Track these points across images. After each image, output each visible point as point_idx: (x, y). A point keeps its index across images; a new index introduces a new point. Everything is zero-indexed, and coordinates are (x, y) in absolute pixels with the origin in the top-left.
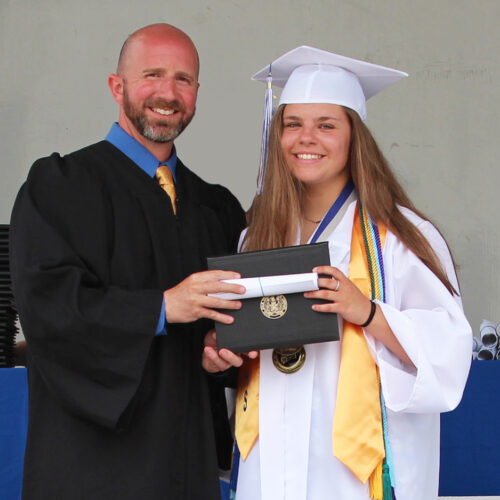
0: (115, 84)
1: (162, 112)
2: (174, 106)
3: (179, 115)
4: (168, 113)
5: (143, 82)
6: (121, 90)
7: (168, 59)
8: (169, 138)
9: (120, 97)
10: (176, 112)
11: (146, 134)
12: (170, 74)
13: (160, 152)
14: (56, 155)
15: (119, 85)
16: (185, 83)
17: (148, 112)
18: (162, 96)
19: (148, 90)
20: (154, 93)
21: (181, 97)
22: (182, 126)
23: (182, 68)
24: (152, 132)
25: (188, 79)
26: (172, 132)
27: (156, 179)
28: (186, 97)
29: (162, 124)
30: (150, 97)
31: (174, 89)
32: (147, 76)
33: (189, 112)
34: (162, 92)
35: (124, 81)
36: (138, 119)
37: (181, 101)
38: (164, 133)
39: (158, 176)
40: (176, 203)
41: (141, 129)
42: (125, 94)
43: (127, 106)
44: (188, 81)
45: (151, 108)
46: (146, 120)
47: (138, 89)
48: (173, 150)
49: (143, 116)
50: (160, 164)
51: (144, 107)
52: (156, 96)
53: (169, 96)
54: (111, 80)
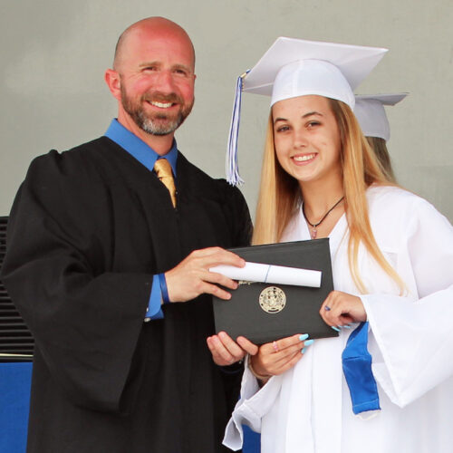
0: (112, 79)
1: (160, 105)
2: (173, 98)
3: (178, 107)
4: (166, 105)
5: (140, 76)
6: (119, 85)
7: (165, 53)
8: (169, 130)
9: (117, 92)
10: (174, 105)
11: (145, 128)
12: (167, 66)
13: (159, 145)
14: (54, 153)
15: (116, 80)
16: (182, 75)
17: (146, 105)
18: (159, 89)
19: (145, 84)
20: (151, 87)
21: (178, 89)
22: (182, 118)
23: (178, 61)
24: (151, 125)
25: (184, 71)
26: (172, 124)
27: (155, 173)
28: (183, 89)
29: (161, 117)
30: (147, 91)
31: (171, 81)
32: (144, 70)
33: (187, 103)
34: (160, 86)
35: (121, 76)
36: (137, 113)
37: (178, 94)
38: (164, 126)
39: (157, 169)
40: (175, 195)
41: (140, 123)
42: (122, 89)
43: (125, 101)
44: (185, 73)
45: (149, 102)
46: (145, 114)
47: (135, 84)
48: (174, 143)
49: (142, 110)
50: (159, 157)
51: (142, 100)
52: (153, 90)
53: (167, 89)
54: (107, 75)
